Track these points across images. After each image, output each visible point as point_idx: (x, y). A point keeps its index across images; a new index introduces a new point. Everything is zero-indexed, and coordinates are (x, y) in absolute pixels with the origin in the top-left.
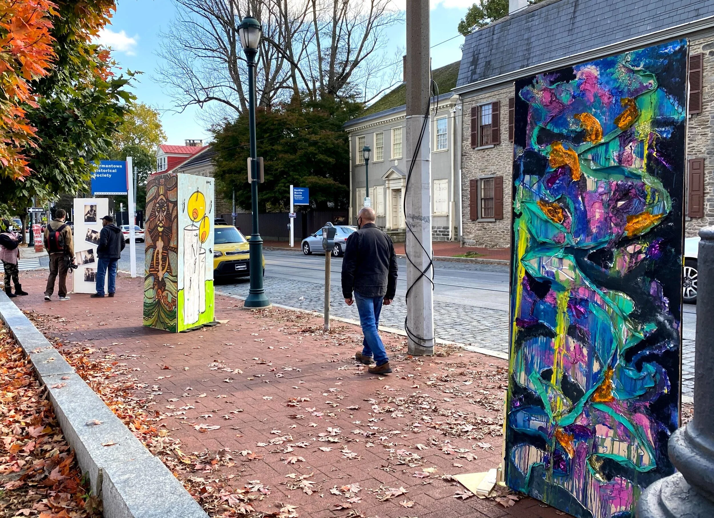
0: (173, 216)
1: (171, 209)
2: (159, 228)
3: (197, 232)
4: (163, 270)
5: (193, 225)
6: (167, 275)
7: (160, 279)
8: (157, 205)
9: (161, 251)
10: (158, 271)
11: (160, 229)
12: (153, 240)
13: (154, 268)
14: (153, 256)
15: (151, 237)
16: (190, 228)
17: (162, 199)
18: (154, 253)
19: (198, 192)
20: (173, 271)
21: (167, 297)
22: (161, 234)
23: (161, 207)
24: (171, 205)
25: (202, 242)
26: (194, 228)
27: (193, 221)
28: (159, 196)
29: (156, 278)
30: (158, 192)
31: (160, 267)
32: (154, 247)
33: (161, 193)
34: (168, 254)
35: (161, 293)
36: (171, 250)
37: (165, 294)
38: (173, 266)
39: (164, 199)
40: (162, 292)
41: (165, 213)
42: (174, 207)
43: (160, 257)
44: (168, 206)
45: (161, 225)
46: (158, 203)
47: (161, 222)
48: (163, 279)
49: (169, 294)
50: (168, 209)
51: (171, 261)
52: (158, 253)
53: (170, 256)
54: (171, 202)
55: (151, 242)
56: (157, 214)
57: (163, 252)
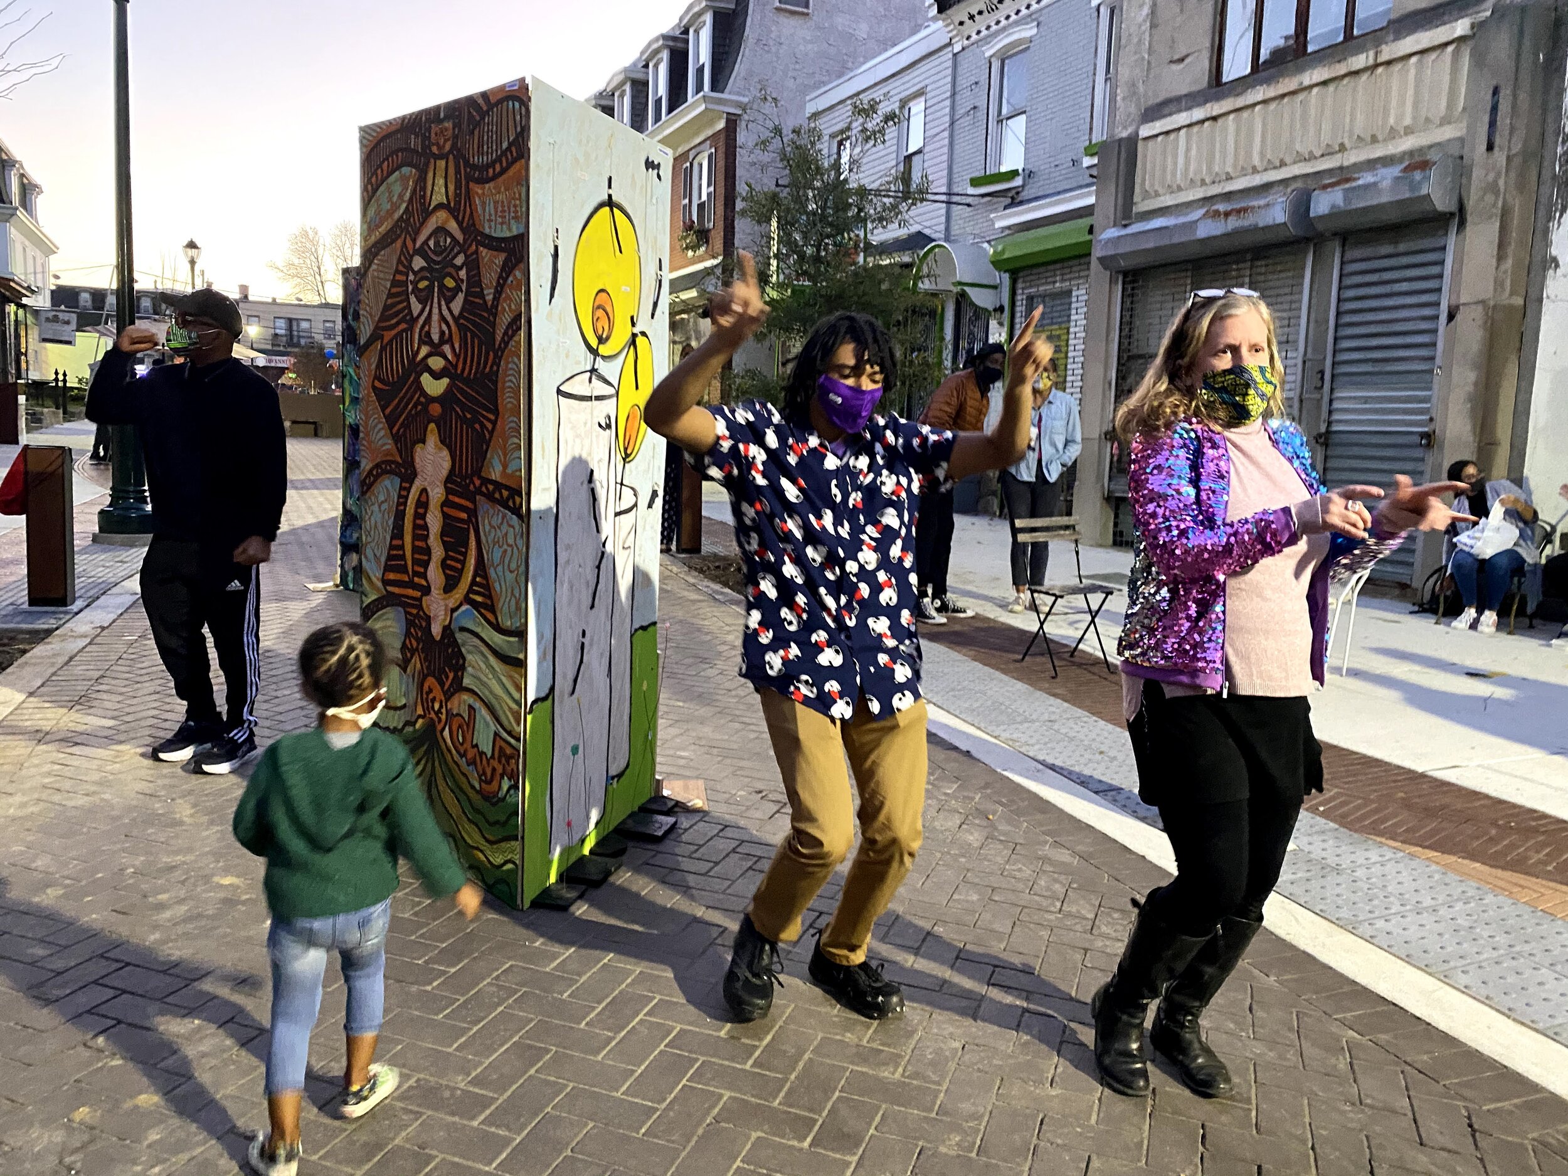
0: (504, 319)
1: (489, 278)
2: (426, 379)
3: (609, 407)
4: (449, 588)
5: (593, 371)
6: (469, 618)
7: (436, 630)
8: (418, 263)
9: (437, 494)
10: (426, 590)
11: (434, 387)
12: (396, 438)
13: (403, 569)
14: (400, 516)
15: (391, 421)
16: (579, 386)
17: (441, 230)
18: (403, 500)
19: (610, 203)
20: (504, 605)
21: (469, 725)
22: (436, 409)
23: (437, 270)
24: (492, 262)
25: (627, 458)
26: (600, 388)
27: (594, 352)
28: (427, 214)
29: (417, 622)
30: (420, 196)
31: (435, 574)
32: (407, 473)
33: (439, 197)
34: (473, 513)
35: (438, 693)
36: (490, 497)
37: (460, 703)
38: (501, 580)
39: (453, 226)
40: (449, 696)
41: (457, 305)
42: (507, 269)
43: (434, 521)
44: (473, 264)
45: (436, 363)
46: (422, 252)
47: (436, 351)
48: (447, 629)
49: (483, 713)
50: (475, 281)
51: (494, 555)
52: (423, 504)
53: (484, 526)
54: (494, 244)
55: (389, 445)
56: (416, 308)
57: (446, 503)
